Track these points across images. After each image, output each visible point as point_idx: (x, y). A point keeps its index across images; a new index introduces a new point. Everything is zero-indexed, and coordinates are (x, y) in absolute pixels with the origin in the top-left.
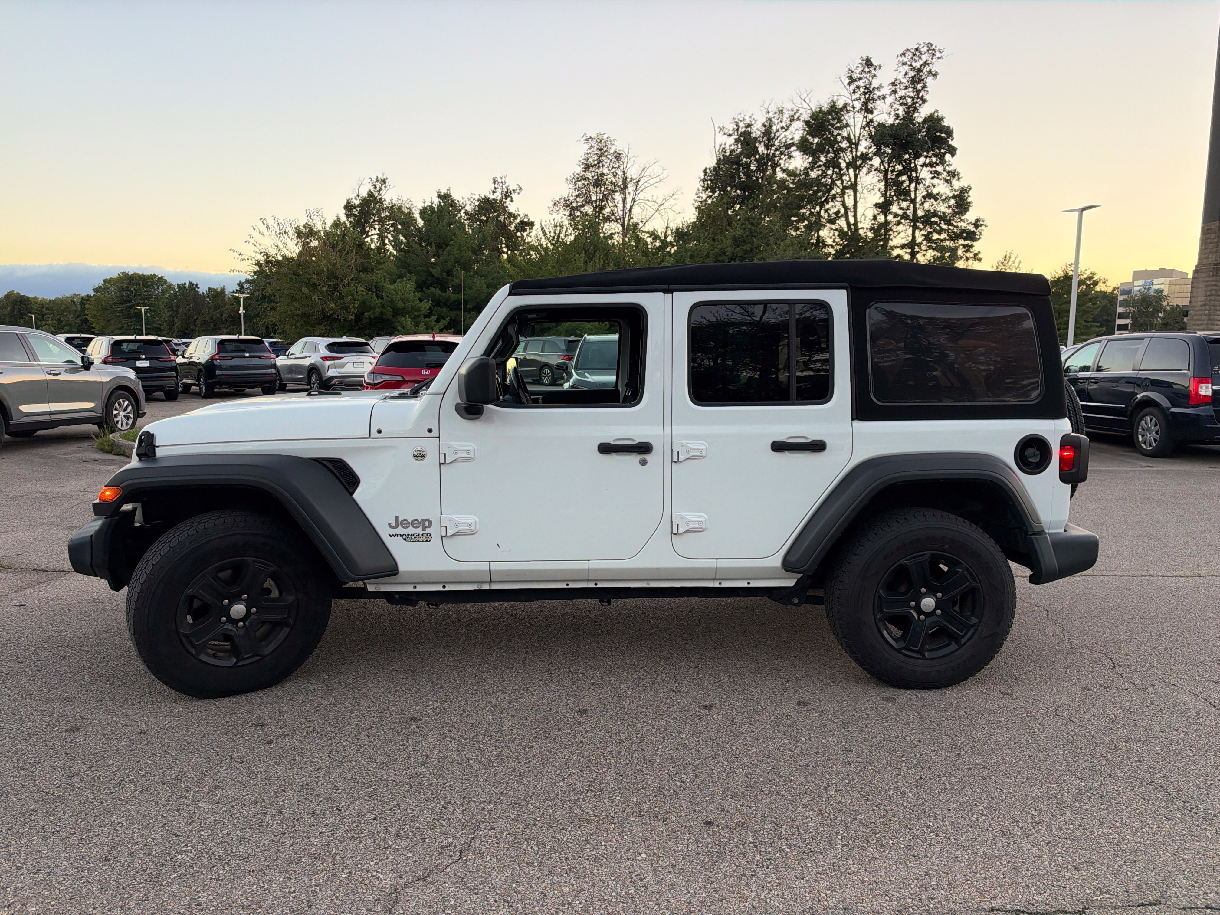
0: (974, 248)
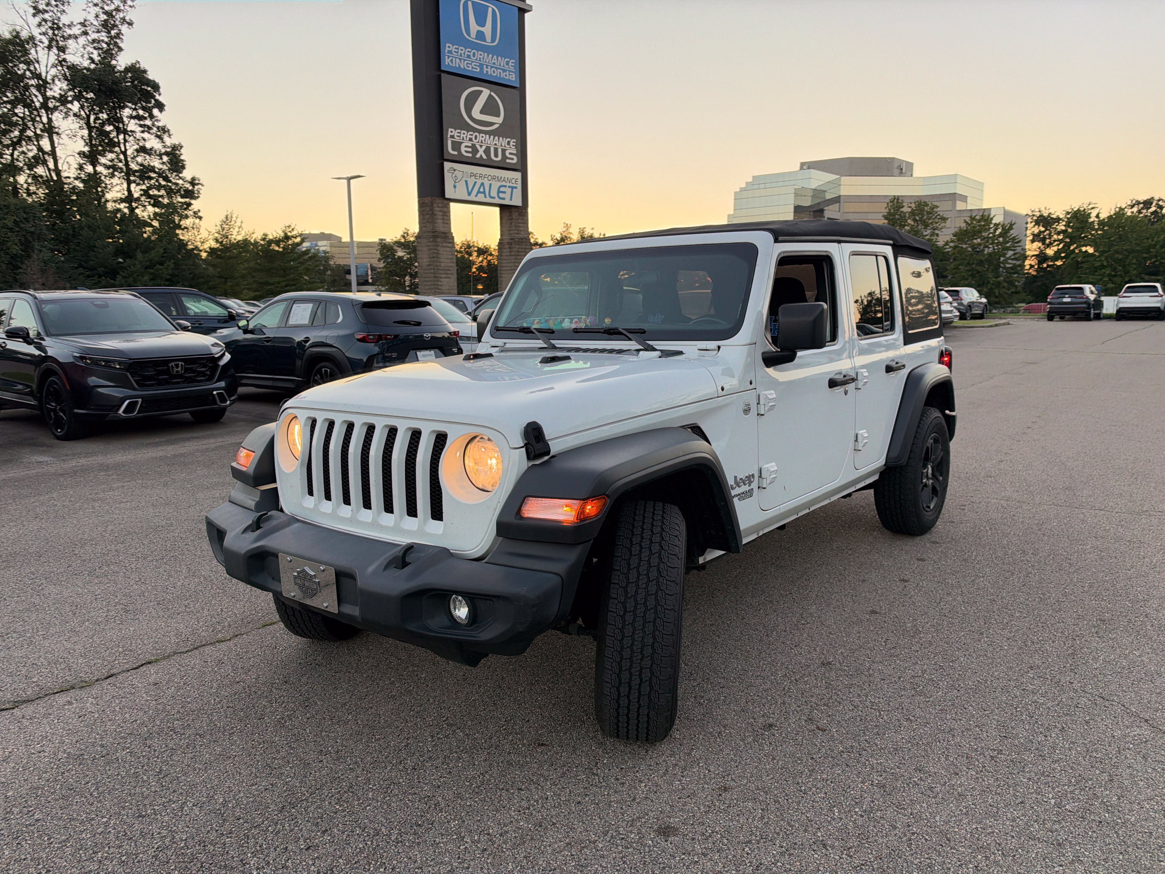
0: (192, 206)
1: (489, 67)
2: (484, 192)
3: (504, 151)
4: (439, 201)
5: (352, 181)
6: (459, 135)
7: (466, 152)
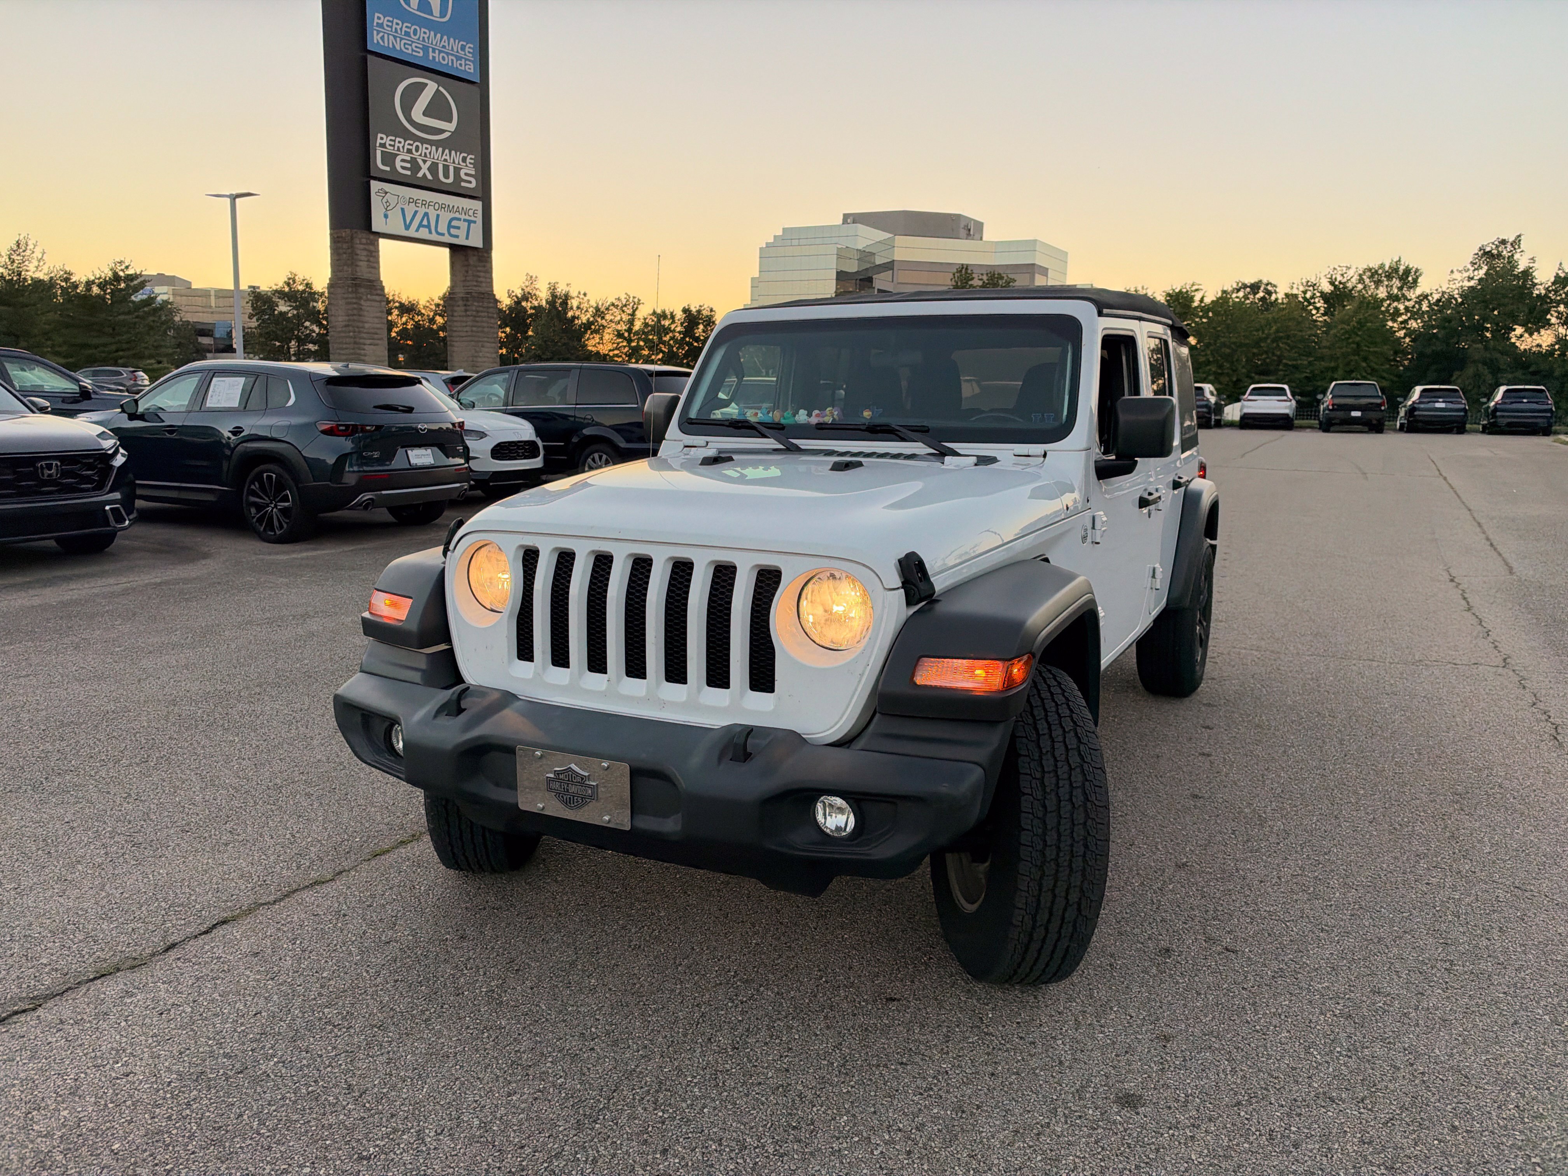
1: (437, 52)
2: (428, 226)
3: (457, 170)
4: (361, 237)
5: (238, 200)
6: (392, 143)
7: (403, 168)
